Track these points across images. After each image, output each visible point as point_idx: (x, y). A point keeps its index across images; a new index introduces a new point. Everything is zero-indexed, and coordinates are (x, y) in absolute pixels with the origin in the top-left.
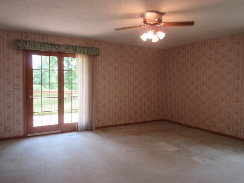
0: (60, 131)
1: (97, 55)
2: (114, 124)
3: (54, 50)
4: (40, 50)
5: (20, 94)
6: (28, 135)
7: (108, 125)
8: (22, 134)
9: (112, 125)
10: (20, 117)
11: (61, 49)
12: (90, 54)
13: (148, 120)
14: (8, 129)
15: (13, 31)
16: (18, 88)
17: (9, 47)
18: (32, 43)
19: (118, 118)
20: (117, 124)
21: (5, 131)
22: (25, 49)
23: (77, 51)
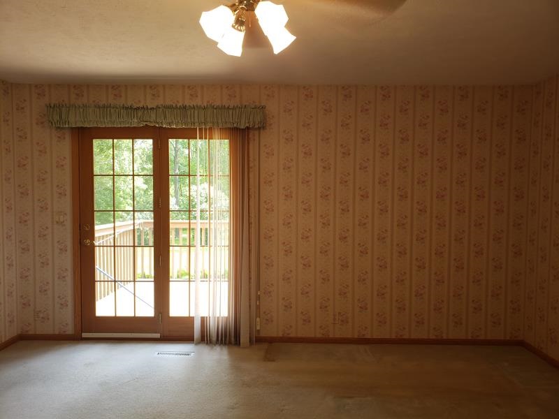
0: (157, 336)
1: (256, 126)
2: (319, 335)
3: (135, 123)
4: (99, 126)
5: (66, 234)
6: (85, 335)
7: (300, 335)
8: (70, 330)
9: (313, 336)
10: (67, 288)
11: (153, 120)
12: (235, 125)
13: (451, 337)
14: (41, 315)
15: (50, 86)
16: (62, 220)
17: (42, 123)
18: (81, 110)
19: (334, 319)
20: (331, 336)
21: (35, 320)
22: (67, 126)
23: (196, 120)
